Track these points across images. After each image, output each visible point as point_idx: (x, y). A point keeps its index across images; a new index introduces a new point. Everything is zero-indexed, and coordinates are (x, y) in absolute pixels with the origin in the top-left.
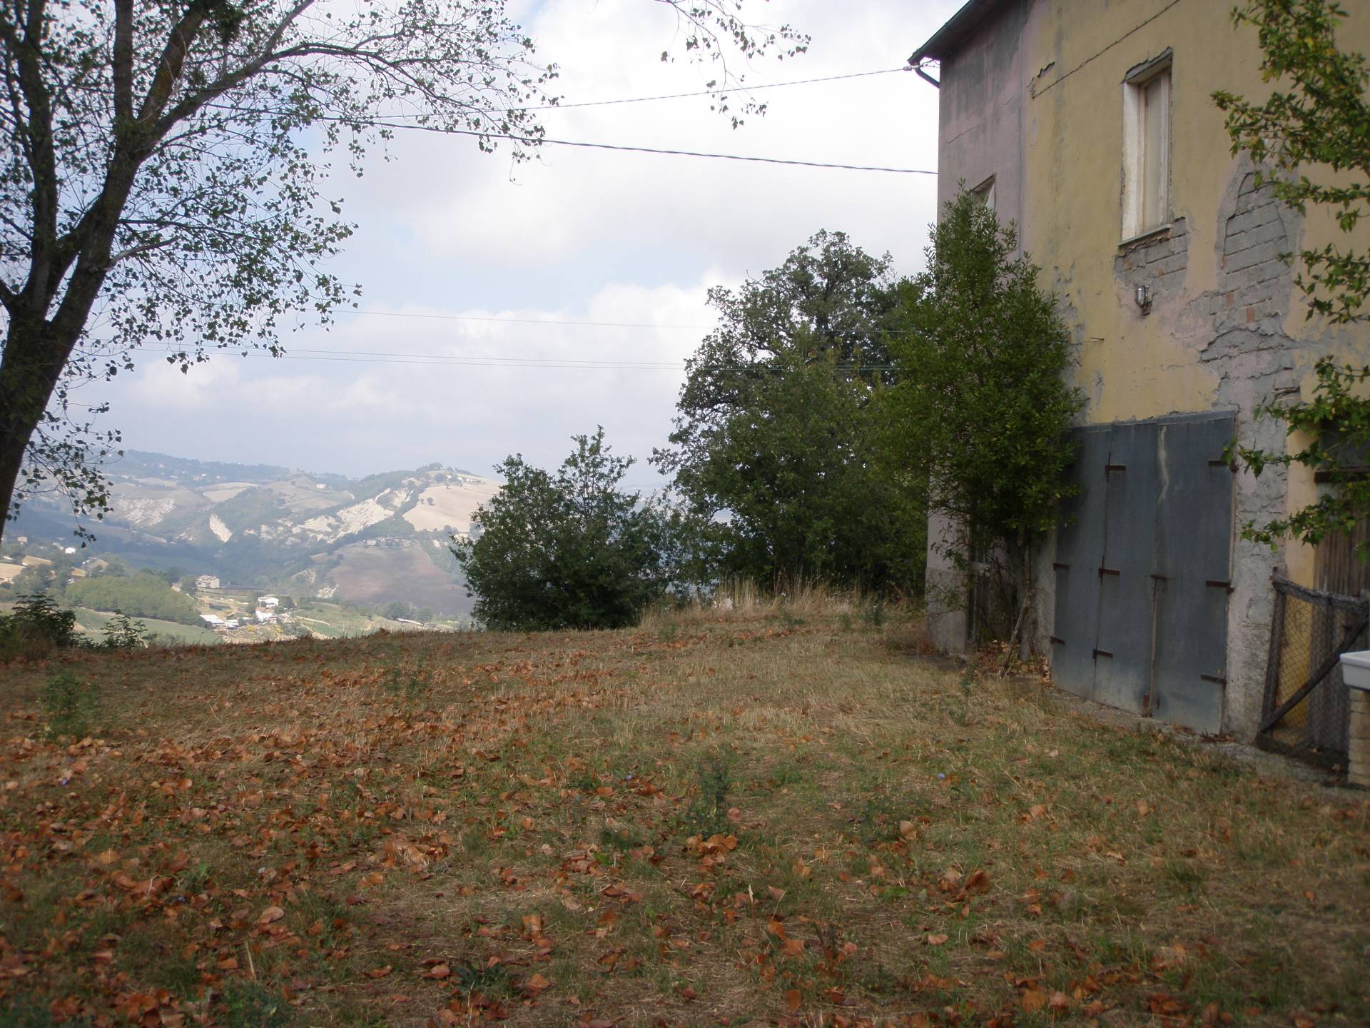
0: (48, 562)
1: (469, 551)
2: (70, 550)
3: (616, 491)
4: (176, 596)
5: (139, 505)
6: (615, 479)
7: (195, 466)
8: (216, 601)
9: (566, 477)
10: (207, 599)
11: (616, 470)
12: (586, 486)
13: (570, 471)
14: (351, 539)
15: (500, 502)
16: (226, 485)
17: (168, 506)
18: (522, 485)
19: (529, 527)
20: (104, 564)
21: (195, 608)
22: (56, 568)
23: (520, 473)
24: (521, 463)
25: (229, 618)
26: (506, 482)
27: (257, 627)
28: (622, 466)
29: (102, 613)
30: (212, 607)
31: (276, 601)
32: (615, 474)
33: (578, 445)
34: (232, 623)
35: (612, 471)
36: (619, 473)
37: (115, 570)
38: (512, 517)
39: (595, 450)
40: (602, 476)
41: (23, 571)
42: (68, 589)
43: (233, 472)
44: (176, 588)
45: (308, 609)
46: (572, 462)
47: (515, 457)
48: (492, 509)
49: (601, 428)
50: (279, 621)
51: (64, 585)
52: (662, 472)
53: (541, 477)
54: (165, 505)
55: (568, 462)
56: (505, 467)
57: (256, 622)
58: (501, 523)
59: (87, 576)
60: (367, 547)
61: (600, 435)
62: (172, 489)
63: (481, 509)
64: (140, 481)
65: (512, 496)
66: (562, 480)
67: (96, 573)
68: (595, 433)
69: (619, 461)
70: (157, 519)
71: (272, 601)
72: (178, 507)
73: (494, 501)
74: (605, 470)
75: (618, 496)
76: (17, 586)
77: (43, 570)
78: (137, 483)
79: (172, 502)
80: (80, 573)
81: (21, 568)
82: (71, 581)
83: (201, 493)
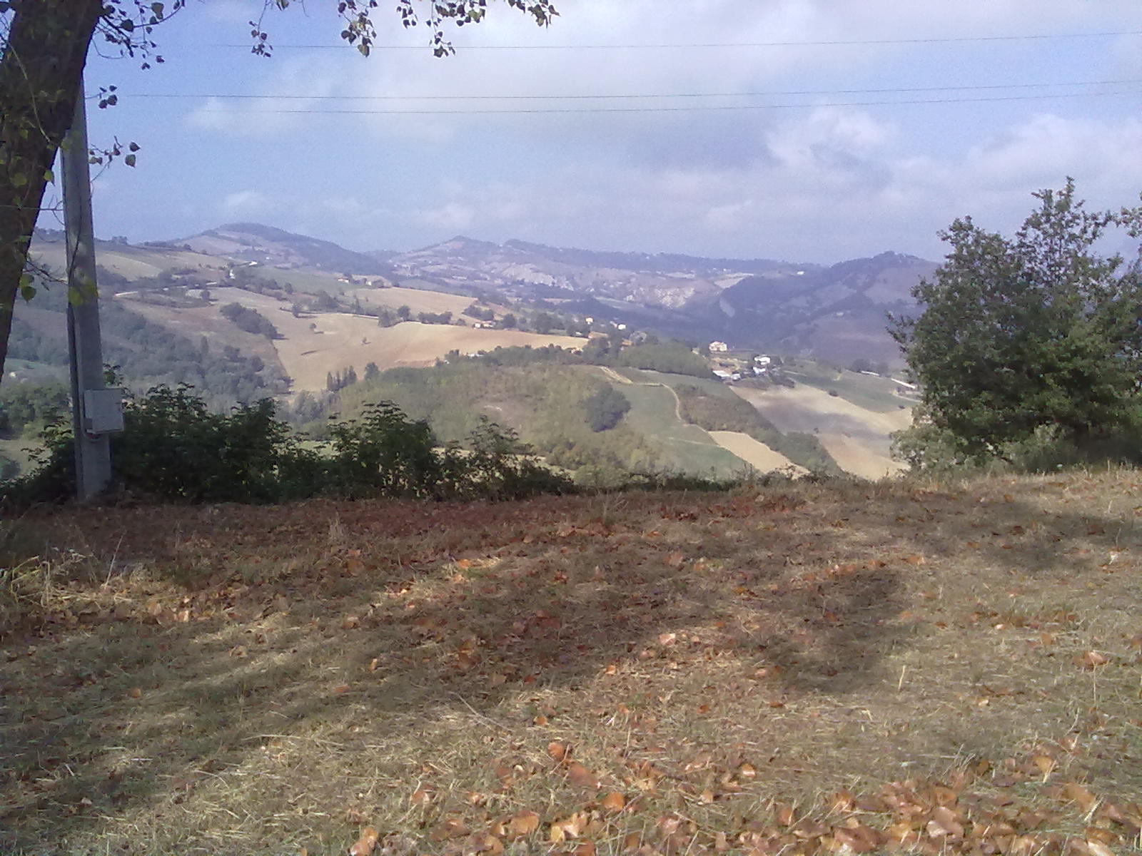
0: (605, 335)
1: (909, 331)
2: (622, 327)
3: (1088, 255)
4: (695, 357)
5: (669, 293)
6: (1090, 241)
7: (708, 263)
8: (723, 361)
9: (1027, 241)
10: (717, 359)
11: (1090, 230)
12: (1052, 251)
13: (1032, 232)
14: (825, 312)
15: (945, 274)
16: (729, 275)
17: (689, 292)
18: (971, 254)
19: (982, 302)
20: (645, 336)
21: (709, 366)
22: (611, 339)
23: (970, 240)
24: (971, 228)
25: (734, 373)
26: (952, 250)
27: (754, 379)
28: (1097, 225)
29: (644, 371)
30: (721, 365)
31: (768, 360)
32: (1089, 235)
33: (1041, 202)
34: (736, 376)
35: (1084, 231)
36: (1094, 234)
37: (652, 340)
38: (960, 290)
39: (1063, 207)
40: (1073, 237)
41: (589, 342)
42: (620, 354)
43: (735, 265)
44: (696, 352)
45: (792, 365)
46: (1034, 223)
47: (963, 221)
48: (936, 282)
49: (1070, 179)
50: (770, 375)
51: (617, 351)
52: (1132, 235)
53: (995, 244)
54: (687, 292)
55: (1028, 222)
56: (951, 233)
57: (754, 374)
58: (948, 299)
59: (633, 344)
60: (837, 317)
61: (1070, 189)
62: (691, 280)
63: (923, 283)
64: (670, 275)
65: (960, 266)
66: (1022, 245)
67: (639, 343)
68: (1062, 186)
69: (1094, 218)
70: (682, 302)
71: (765, 360)
72: (696, 292)
73: (939, 272)
74: (1076, 230)
75: (1092, 261)
76: (586, 352)
77: (603, 340)
78: (666, 277)
79: (693, 289)
80: (629, 343)
81: (587, 340)
82: (622, 349)
83: (713, 282)
